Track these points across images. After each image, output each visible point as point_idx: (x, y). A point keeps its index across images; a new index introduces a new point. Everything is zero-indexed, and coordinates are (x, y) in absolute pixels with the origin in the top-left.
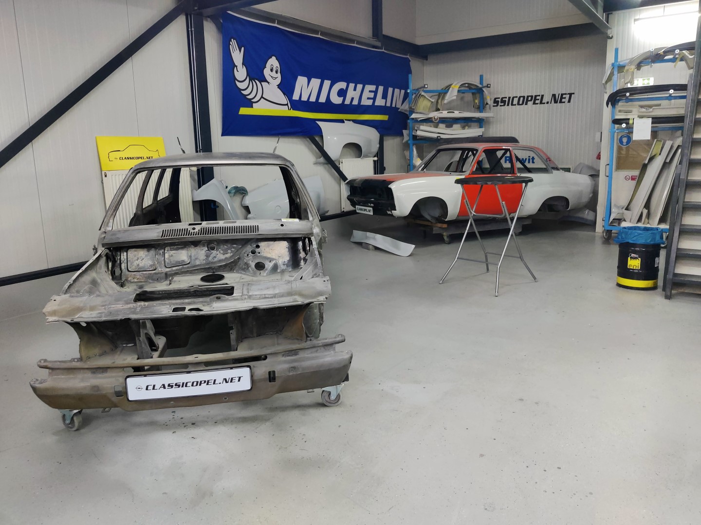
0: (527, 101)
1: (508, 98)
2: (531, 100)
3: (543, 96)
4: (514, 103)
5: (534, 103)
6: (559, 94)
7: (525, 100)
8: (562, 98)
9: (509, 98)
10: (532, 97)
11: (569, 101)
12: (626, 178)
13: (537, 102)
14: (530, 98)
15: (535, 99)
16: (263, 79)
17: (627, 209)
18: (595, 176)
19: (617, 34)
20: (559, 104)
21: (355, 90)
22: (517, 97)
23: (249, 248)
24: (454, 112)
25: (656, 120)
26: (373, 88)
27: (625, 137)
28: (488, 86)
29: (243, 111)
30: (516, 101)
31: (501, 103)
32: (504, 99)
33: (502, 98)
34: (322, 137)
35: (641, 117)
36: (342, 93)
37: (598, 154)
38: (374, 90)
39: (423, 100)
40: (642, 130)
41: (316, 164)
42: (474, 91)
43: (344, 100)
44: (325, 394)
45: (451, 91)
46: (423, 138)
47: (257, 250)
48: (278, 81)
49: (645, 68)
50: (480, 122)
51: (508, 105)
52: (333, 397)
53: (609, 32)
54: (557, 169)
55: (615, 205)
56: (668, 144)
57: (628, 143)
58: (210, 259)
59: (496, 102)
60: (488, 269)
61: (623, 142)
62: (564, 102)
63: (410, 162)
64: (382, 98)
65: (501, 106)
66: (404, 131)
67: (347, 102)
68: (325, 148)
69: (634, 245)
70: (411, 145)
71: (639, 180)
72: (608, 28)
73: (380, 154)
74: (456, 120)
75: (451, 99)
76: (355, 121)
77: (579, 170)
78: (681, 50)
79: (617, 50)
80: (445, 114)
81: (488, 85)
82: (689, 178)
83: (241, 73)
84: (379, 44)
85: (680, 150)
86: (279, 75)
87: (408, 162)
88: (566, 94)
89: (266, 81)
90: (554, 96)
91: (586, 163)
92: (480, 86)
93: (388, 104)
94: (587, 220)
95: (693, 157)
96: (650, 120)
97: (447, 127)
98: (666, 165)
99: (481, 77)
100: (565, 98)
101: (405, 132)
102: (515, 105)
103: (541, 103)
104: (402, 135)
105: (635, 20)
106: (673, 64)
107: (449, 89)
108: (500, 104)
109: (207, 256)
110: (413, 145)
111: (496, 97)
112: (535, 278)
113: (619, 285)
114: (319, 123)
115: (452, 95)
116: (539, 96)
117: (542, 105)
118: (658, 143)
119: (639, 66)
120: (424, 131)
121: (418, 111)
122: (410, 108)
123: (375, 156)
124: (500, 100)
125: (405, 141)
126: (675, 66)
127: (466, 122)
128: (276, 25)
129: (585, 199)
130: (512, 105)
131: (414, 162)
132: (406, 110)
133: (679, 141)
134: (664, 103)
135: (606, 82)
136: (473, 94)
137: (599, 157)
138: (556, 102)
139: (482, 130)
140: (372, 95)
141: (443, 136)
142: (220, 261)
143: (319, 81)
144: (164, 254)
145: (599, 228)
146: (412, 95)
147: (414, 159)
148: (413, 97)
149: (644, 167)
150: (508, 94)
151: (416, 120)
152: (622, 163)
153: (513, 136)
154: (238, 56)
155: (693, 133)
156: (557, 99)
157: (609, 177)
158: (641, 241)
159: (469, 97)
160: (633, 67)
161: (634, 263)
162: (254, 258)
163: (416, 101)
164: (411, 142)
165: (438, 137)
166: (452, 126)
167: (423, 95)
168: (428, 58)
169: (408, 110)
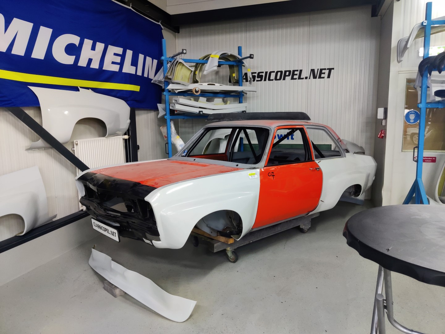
0: (285, 76)
1: (264, 73)
2: (289, 75)
3: (301, 71)
4: (271, 78)
5: (292, 78)
6: (318, 69)
7: (282, 75)
8: (321, 73)
9: (266, 73)
10: (290, 71)
11: (329, 77)
13: (295, 77)
14: (287, 73)
15: (294, 74)
20: (318, 80)
21: (93, 48)
22: (274, 72)
24: (214, 85)
26: (120, 50)
27: (412, 113)
28: (249, 57)
30: (273, 76)
31: (258, 78)
32: (260, 74)
33: (259, 73)
34: (39, 108)
36: (73, 50)
38: (121, 53)
39: (181, 68)
41: (30, 149)
42: (232, 63)
43: (77, 60)
45: (211, 61)
46: (182, 113)
50: (239, 96)
51: (265, 80)
57: (416, 120)
59: (253, 75)
61: (410, 119)
62: (324, 78)
63: (168, 140)
64: (132, 65)
65: (257, 81)
66: (158, 105)
68: (44, 126)
70: (168, 120)
73: (132, 131)
75: (211, 70)
76: (95, 90)
79: (430, 5)
80: (205, 86)
81: (251, 55)
87: (165, 139)
88: (325, 69)
90: (313, 71)
92: (240, 57)
93: (139, 73)
97: (208, 101)
99: (240, 49)
100: (324, 73)
102: (272, 80)
103: (300, 78)
104: (156, 109)
107: (208, 59)
110: (171, 120)
114: (33, 88)
115: (212, 65)
116: (297, 71)
117: (301, 80)
120: (183, 105)
121: (176, 81)
122: (166, 78)
123: (125, 134)
124: (256, 75)
125: (160, 115)
127: (225, 95)
130: (269, 80)
131: (173, 139)
132: (160, 82)
136: (231, 67)
138: (315, 77)
140: (118, 59)
141: (205, 111)
146: (168, 63)
147: (172, 136)
148: (169, 65)
150: (264, 68)
151: (172, 93)
156: (316, 74)
159: (225, 70)
163: (172, 70)
164: (168, 117)
165: (200, 112)
166: (213, 101)
167: (180, 63)
168: (181, 30)
169: (163, 80)
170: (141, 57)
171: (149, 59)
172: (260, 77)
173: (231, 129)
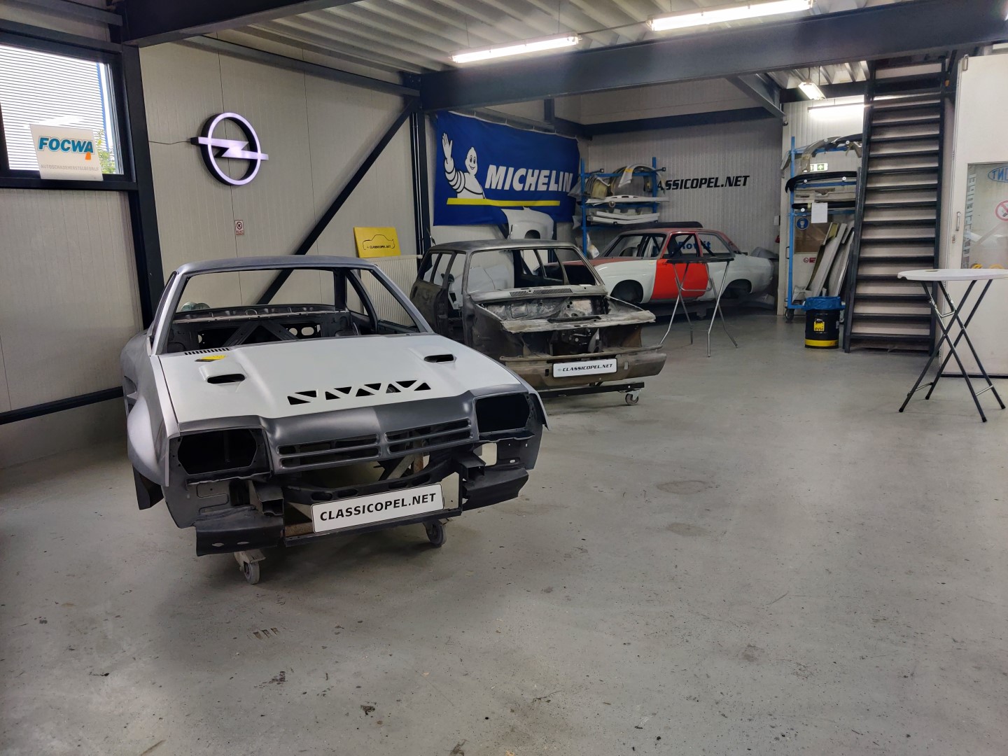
0: (701, 183)
1: (680, 181)
2: (705, 183)
3: (717, 179)
4: (687, 186)
5: (709, 186)
6: (734, 177)
7: (698, 183)
8: (737, 181)
9: (682, 181)
10: (706, 179)
11: (744, 184)
12: (805, 261)
13: (711, 185)
14: (704, 181)
15: (710, 182)
16: (465, 170)
17: (808, 289)
18: (775, 259)
19: (792, 121)
20: (734, 187)
21: (533, 176)
22: (690, 180)
23: (565, 304)
24: (628, 197)
25: (832, 204)
26: (546, 172)
27: (803, 221)
28: (663, 170)
29: (451, 201)
30: (689, 184)
31: (674, 186)
33: (675, 181)
34: (508, 225)
35: (819, 202)
36: (523, 180)
37: (776, 238)
38: (548, 174)
39: (598, 184)
40: (819, 214)
42: (645, 174)
43: (524, 187)
44: (629, 397)
45: (626, 174)
46: (599, 224)
47: (571, 305)
48: (475, 171)
49: (819, 155)
50: (653, 207)
51: (681, 188)
52: (634, 398)
53: (784, 119)
54: (739, 253)
55: (796, 286)
56: (843, 226)
57: (805, 226)
58: (540, 312)
59: (668, 184)
60: (692, 342)
61: (800, 226)
62: (739, 185)
64: (555, 183)
65: (672, 189)
66: (573, 217)
67: (526, 189)
69: (819, 311)
70: (583, 232)
71: (817, 262)
72: (783, 115)
74: (630, 205)
75: (625, 183)
76: (532, 208)
77: (757, 253)
78: (851, 141)
79: (793, 139)
80: (619, 199)
81: (663, 168)
82: (861, 255)
83: (449, 165)
84: (552, 127)
85: (853, 233)
86: (476, 165)
88: (741, 177)
89: (467, 171)
90: (729, 178)
91: (763, 247)
92: (653, 169)
93: (560, 190)
94: (766, 304)
95: (864, 237)
96: (826, 204)
97: (622, 212)
98: (842, 246)
99: (654, 159)
100: (740, 181)
101: (575, 218)
102: (688, 188)
103: (716, 186)
104: (572, 221)
105: (809, 109)
106: (844, 152)
107: (623, 172)
108: (672, 187)
109: (538, 310)
110: (587, 231)
111: (668, 180)
112: (736, 345)
113: (807, 346)
114: (503, 210)
115: (626, 179)
116: (713, 178)
117: (717, 188)
118: (834, 225)
119: (814, 155)
120: (601, 217)
121: (596, 196)
122: (583, 192)
124: (672, 183)
125: (575, 227)
126: (846, 155)
127: (638, 207)
128: (474, 117)
129: (766, 281)
130: (685, 188)
131: (588, 249)
132: (577, 195)
133: (852, 224)
134: (838, 188)
135: (784, 169)
136: (645, 177)
137: (778, 241)
138: (731, 185)
139: (657, 214)
140: (546, 180)
141: (620, 222)
142: (547, 313)
143: (505, 168)
144: (510, 309)
145: (781, 310)
146: (585, 179)
147: (588, 246)
148: (586, 181)
149: (822, 250)
150: (680, 177)
151: (591, 205)
152: (800, 246)
153: (695, 220)
154: (448, 149)
155: (863, 217)
156: (732, 182)
157: (790, 259)
158: (825, 307)
159: (640, 180)
160: (809, 155)
161: (819, 326)
162: (570, 310)
163: (590, 186)
164: (584, 228)
165: (614, 223)
166: (626, 212)
167: (598, 180)
168: (593, 138)
169: (581, 194)
170: (562, 173)
171: (567, 174)
172: (676, 185)
173: (642, 237)
